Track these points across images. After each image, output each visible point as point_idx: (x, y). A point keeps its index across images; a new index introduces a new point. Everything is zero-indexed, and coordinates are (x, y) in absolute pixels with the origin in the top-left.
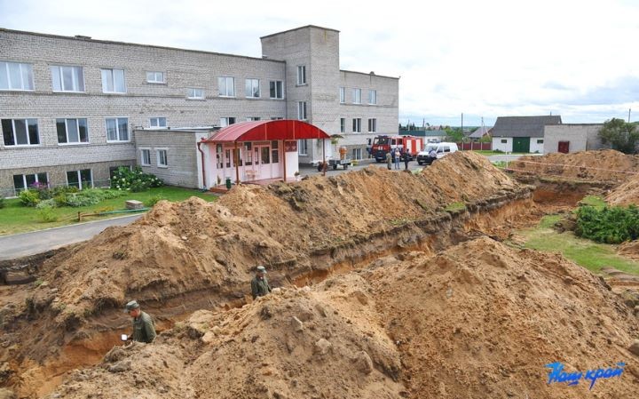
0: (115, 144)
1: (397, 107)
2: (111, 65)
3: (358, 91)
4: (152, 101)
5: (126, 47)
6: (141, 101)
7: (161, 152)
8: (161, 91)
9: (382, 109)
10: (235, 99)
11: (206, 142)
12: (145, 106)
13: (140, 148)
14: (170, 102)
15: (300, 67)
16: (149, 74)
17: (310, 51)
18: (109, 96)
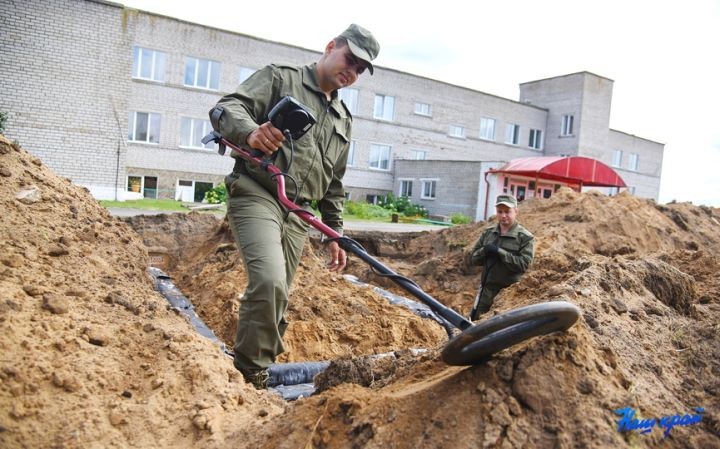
0: (376, 171)
1: (659, 177)
2: (384, 91)
3: (619, 152)
4: (416, 133)
5: (401, 75)
6: (405, 131)
7: (427, 184)
8: (426, 124)
9: (643, 178)
10: (494, 143)
11: (494, 172)
12: (408, 136)
13: (400, 179)
14: (433, 136)
15: (567, 117)
16: (417, 105)
17: (582, 98)
18: (379, 122)
